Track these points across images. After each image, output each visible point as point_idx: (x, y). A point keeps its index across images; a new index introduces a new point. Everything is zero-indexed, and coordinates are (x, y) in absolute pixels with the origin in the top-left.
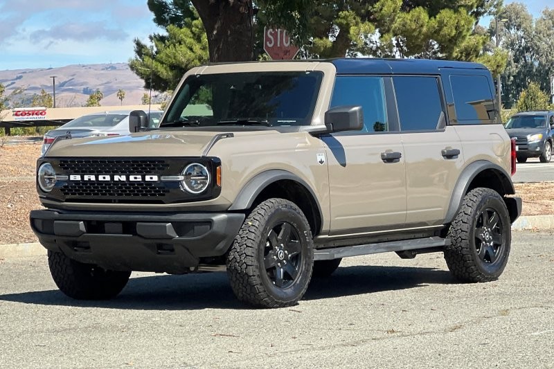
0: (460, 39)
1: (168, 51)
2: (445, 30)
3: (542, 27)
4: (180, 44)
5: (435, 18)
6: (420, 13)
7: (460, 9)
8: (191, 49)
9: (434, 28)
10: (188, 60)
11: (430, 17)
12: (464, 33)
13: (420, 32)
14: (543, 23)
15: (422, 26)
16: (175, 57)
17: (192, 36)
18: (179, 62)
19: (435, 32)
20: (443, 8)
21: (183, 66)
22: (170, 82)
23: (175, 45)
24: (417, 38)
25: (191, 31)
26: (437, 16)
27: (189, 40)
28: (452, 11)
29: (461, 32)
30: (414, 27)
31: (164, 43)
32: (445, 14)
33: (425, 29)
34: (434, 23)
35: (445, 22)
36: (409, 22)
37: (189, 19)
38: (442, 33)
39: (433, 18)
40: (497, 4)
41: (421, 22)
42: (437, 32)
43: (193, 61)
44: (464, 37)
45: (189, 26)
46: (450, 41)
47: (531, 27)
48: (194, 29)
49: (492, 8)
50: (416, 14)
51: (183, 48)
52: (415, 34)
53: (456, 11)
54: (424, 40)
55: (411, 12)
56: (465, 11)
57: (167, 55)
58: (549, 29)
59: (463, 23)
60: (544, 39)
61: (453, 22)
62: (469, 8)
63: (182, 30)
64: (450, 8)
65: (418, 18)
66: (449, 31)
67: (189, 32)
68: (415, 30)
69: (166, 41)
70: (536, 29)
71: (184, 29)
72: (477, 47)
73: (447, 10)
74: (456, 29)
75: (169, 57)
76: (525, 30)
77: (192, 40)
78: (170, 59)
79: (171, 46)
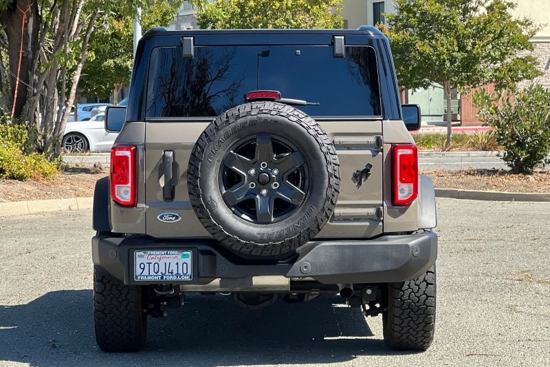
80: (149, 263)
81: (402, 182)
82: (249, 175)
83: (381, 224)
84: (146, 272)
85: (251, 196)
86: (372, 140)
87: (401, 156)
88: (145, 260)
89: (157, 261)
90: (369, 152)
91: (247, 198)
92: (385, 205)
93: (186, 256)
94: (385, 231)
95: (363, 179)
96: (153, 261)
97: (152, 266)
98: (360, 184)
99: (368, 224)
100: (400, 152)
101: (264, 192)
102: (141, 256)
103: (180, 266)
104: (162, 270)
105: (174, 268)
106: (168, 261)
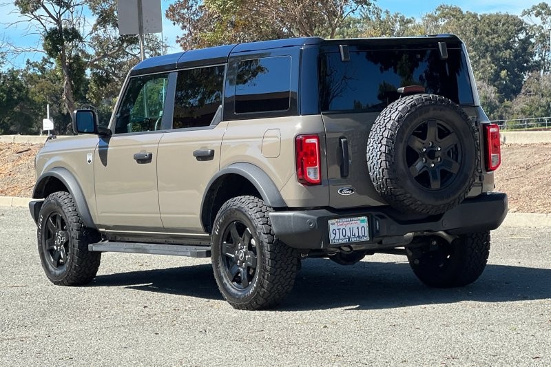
80: (339, 229)
84: (337, 237)
88: (335, 227)
89: (344, 227)
93: (363, 221)
96: (342, 227)
97: (341, 231)
102: (333, 224)
103: (360, 230)
104: (348, 234)
105: (356, 231)
106: (351, 226)
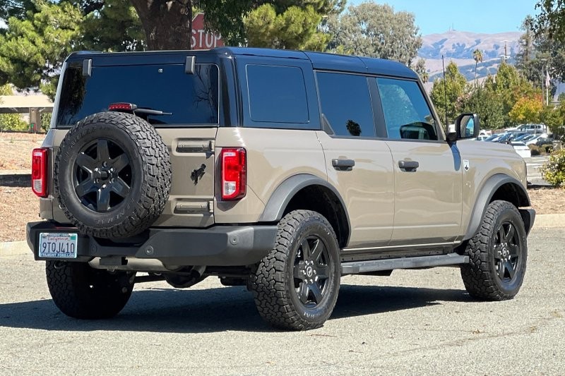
0: (306, 37)
1: (9, 43)
2: (292, 28)
3: (348, 24)
4: (22, 37)
5: (282, 15)
6: (267, 10)
7: (307, 7)
8: (33, 43)
9: (281, 24)
10: (30, 54)
11: (277, 15)
12: (311, 31)
13: (267, 29)
14: (349, 19)
15: (269, 23)
16: (17, 51)
17: (33, 29)
18: (21, 54)
19: (282, 29)
20: (291, 6)
21: (25, 60)
22: (11, 76)
23: (17, 39)
24: (264, 34)
25: (33, 24)
26: (285, 14)
27: (31, 34)
28: (299, 9)
29: (307, 30)
30: (261, 24)
31: (5, 35)
32: (293, 12)
33: (271, 26)
34: (281, 20)
35: (293, 19)
36: (256, 18)
37: (31, 11)
38: (289, 30)
39: (280, 15)
40: (341, 3)
41: (267, 19)
42: (284, 29)
43: (35, 54)
44: (310, 35)
45: (31, 19)
46: (297, 38)
47: (336, 22)
48: (36, 22)
49: (336, 6)
50: (263, 11)
51: (26, 42)
52: (263, 31)
53: (304, 8)
54: (271, 36)
55: (258, 9)
56: (312, 9)
57: (8, 48)
58: (354, 25)
59: (310, 20)
60: (349, 35)
61: (300, 20)
62: (316, 5)
63: (23, 23)
64: (298, 5)
65: (266, 15)
66: (296, 28)
67: (30, 25)
68: (262, 27)
69: (7, 34)
70: (342, 24)
71: (26, 22)
72: (320, 45)
73: (294, 7)
74: (303, 27)
75: (10, 50)
76: (331, 26)
77: (34, 33)
78: (11, 53)
79: (14, 39)
80: (49, 243)
81: (226, 180)
82: (94, 172)
83: (212, 216)
84: (47, 251)
85: (94, 190)
86: (206, 144)
87: (225, 158)
88: (46, 241)
89: (54, 241)
90: (204, 154)
91: (92, 190)
92: (215, 199)
93: (73, 238)
94: (216, 222)
95: (199, 178)
96: (52, 242)
97: (51, 245)
98: (196, 182)
99: (202, 215)
100: (226, 154)
101: (104, 186)
102: (44, 237)
103: (70, 247)
104: (57, 249)
105: (65, 247)
106: (61, 242)
